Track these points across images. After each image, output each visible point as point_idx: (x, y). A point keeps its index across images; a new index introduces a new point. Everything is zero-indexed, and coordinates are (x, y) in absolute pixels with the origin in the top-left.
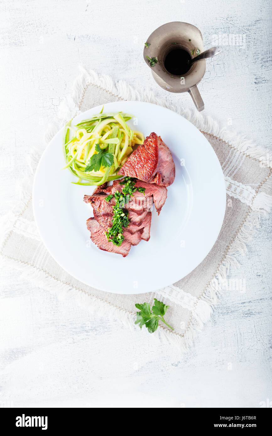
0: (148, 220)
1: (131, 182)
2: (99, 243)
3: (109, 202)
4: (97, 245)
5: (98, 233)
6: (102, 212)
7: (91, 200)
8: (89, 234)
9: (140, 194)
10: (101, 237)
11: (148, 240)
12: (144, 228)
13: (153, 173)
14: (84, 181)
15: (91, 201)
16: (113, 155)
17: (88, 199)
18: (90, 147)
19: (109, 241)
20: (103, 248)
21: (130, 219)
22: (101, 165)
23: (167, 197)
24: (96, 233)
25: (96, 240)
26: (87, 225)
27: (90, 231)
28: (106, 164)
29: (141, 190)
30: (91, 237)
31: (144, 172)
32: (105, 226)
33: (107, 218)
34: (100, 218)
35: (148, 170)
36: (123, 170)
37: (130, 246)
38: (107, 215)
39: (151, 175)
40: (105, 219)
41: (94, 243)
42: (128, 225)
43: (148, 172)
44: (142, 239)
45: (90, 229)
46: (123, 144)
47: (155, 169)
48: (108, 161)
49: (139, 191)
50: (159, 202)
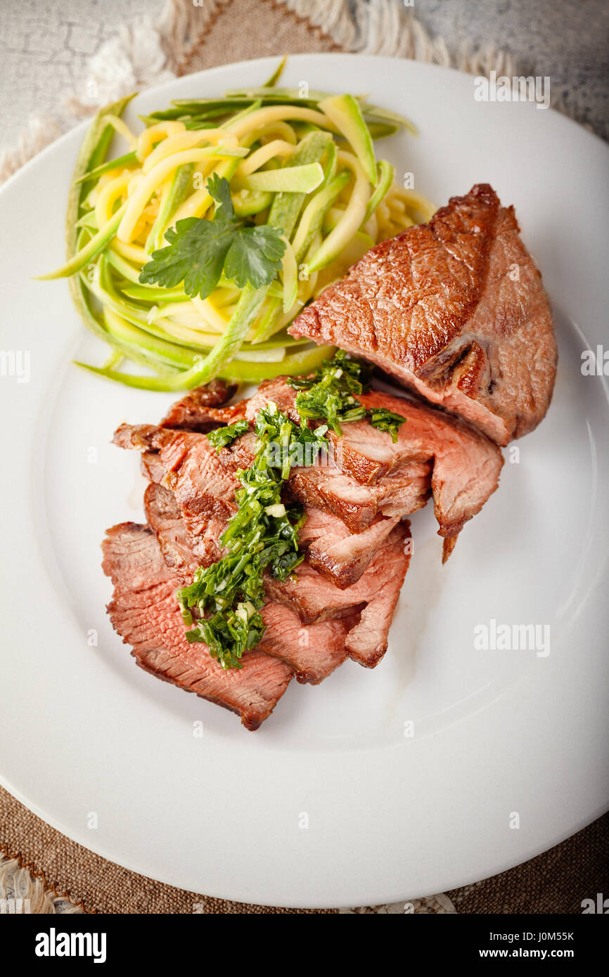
0: (393, 573)
1: (342, 376)
2: (142, 637)
3: (226, 451)
4: (129, 648)
5: (147, 594)
6: (185, 489)
7: (146, 438)
8: (105, 590)
9: (374, 436)
10: (155, 614)
11: (371, 661)
12: (364, 605)
13: (451, 337)
14: (134, 369)
15: (143, 443)
16: (282, 243)
17: (130, 434)
18: (186, 192)
19: (193, 637)
20: (157, 662)
21: (309, 541)
22: (223, 273)
23: (496, 487)
24: (138, 592)
25: (131, 622)
26: (106, 554)
27: (115, 580)
28: (244, 274)
29: (382, 420)
30: (112, 608)
31: (412, 328)
32: (188, 560)
33: (200, 527)
34: (170, 522)
35: (434, 322)
36: (317, 314)
37: (287, 683)
38: (204, 505)
39: (442, 345)
40: (191, 529)
41: (120, 634)
42: (293, 572)
43: (431, 332)
44: (349, 652)
45: (117, 572)
46: (337, 213)
47: (463, 323)
48: (255, 260)
49: (371, 423)
50: (459, 494)
